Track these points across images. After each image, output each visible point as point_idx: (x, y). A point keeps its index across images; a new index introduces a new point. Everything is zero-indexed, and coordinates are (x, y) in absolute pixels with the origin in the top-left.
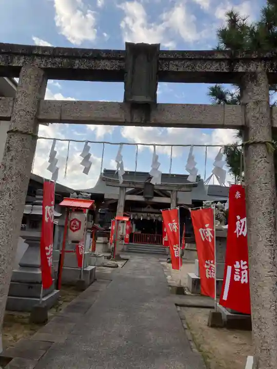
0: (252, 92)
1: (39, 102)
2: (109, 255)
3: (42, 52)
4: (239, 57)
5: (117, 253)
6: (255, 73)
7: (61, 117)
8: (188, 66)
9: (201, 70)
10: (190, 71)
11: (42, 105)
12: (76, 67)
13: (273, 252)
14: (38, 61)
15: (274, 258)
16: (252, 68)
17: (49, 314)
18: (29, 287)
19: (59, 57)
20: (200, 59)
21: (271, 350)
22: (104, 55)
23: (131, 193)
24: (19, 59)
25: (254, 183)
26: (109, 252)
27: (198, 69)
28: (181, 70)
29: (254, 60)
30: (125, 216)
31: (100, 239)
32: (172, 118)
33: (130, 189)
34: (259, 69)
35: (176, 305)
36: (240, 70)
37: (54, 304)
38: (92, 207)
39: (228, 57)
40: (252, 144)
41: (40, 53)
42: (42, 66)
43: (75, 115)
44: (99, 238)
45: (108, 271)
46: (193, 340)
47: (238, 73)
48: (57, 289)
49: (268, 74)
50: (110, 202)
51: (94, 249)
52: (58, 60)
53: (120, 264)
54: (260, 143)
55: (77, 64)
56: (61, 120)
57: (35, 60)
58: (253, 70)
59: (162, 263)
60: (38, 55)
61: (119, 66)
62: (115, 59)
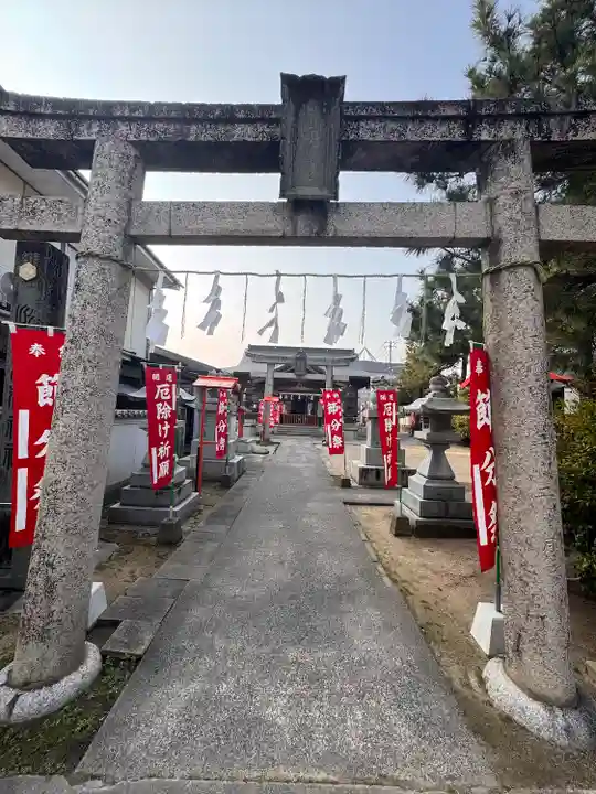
0: (507, 175)
1: (130, 203)
2: (258, 439)
3: (130, 111)
4: (483, 112)
5: (266, 436)
6: (510, 141)
7: (170, 231)
8: (393, 131)
9: (415, 138)
10: (395, 139)
11: (135, 210)
12: (192, 138)
13: (547, 453)
14: (123, 128)
15: (550, 464)
16: (505, 132)
17: (185, 528)
18: (156, 494)
19: (160, 120)
20: (413, 119)
21: (547, 619)
22: (241, 115)
23: (280, 370)
24: (89, 128)
25: (511, 336)
26: (257, 435)
27: (410, 136)
28: (380, 137)
29: (509, 117)
30: (274, 395)
31: (248, 422)
32: (365, 228)
33: (279, 366)
34: (519, 135)
35: (345, 503)
36: (485, 136)
37: (193, 512)
38: (235, 386)
39: (462, 112)
40: (507, 268)
41: (127, 113)
42: (132, 138)
43: (195, 226)
44: (246, 421)
45: (259, 459)
46: (379, 560)
47: (480, 142)
48: (196, 491)
49: (533, 144)
50: (257, 381)
51: (241, 435)
52: (159, 126)
53: (271, 449)
54: (523, 265)
55: (194, 133)
56: (170, 236)
57: (119, 127)
58: (506, 137)
59: (318, 446)
60: (123, 119)
61: (269, 134)
62: (262, 120)
